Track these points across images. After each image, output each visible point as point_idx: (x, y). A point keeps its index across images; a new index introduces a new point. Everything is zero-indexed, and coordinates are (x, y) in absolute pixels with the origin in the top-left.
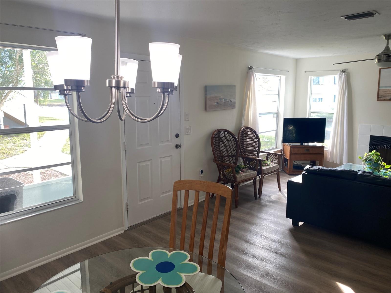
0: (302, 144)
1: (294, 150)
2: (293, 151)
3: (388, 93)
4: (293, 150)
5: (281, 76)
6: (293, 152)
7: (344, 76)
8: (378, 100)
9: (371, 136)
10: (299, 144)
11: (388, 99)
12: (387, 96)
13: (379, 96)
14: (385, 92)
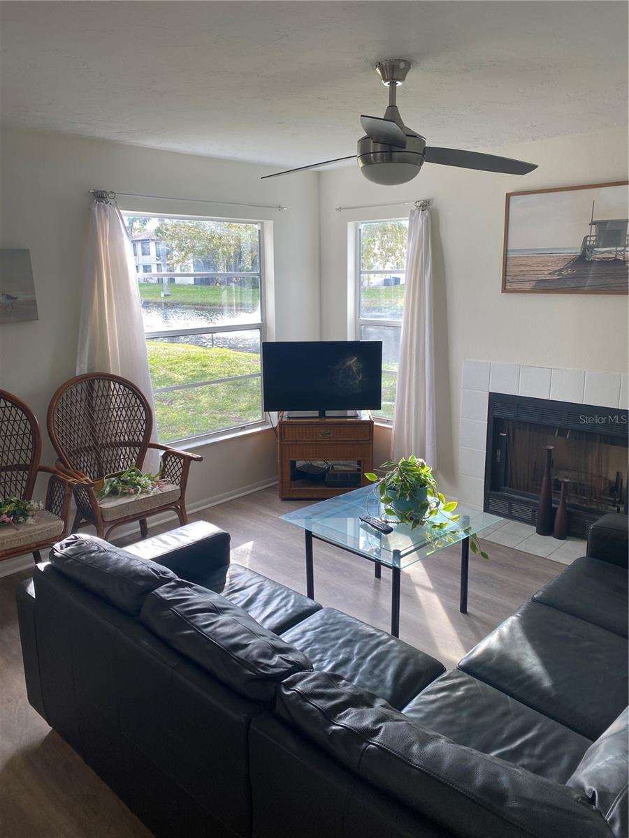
0: (322, 415)
1: (291, 432)
2: (287, 434)
3: (528, 268)
4: (286, 431)
5: (262, 223)
6: (287, 437)
7: (422, 220)
8: (504, 290)
9: (490, 393)
10: (315, 413)
11: (528, 286)
12: (527, 278)
13: (508, 278)
14: (521, 265)
